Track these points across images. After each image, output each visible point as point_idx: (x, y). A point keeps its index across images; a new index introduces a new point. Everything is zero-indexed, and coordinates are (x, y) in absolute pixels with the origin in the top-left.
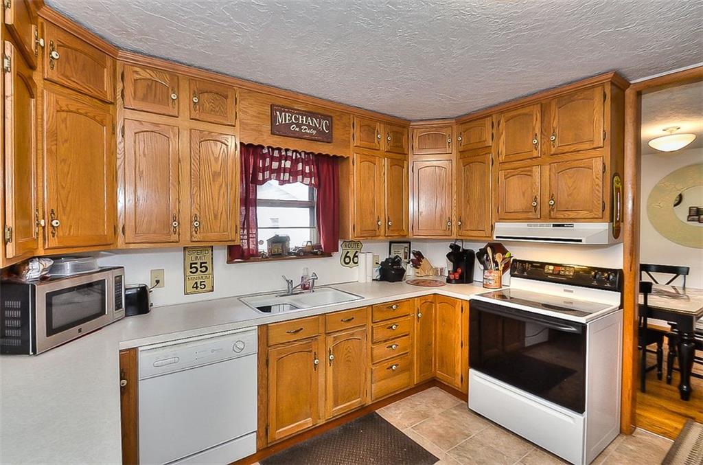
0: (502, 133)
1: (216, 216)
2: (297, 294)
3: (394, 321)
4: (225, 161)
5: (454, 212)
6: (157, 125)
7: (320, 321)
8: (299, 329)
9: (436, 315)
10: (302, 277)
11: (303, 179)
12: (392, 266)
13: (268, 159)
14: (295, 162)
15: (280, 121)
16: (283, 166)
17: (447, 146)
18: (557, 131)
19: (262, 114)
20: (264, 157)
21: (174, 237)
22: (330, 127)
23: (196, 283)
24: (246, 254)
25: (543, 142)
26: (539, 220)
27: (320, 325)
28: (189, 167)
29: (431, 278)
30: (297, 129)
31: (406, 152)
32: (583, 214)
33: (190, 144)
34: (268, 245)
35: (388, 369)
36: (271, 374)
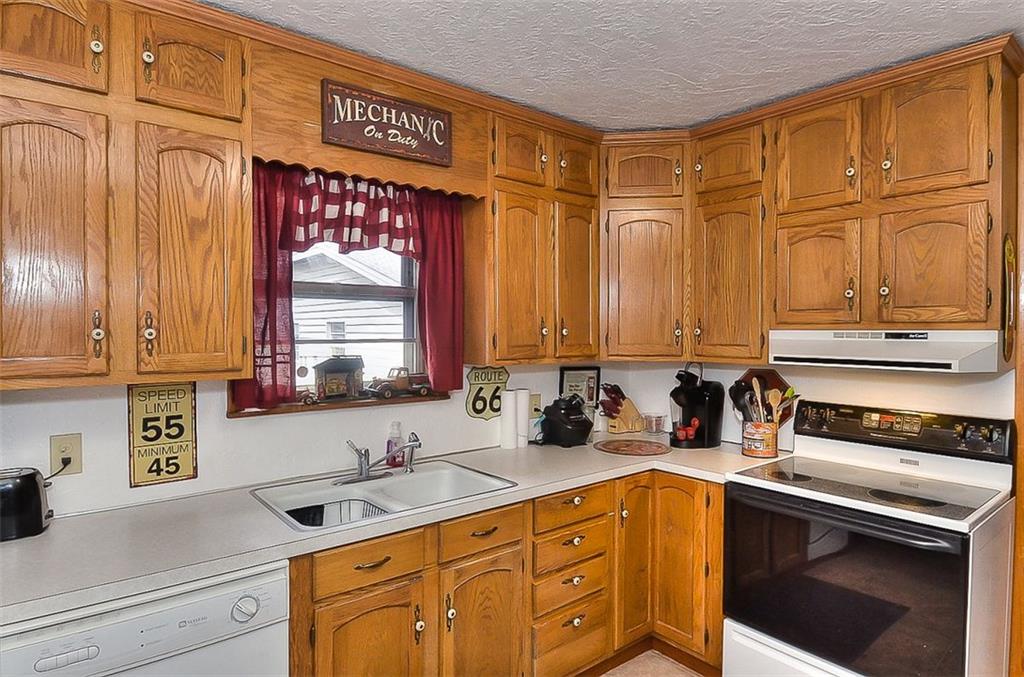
0: (784, 157)
1: (196, 317)
2: (380, 477)
3: (576, 528)
4: (218, 198)
5: (687, 310)
6: (55, 108)
7: (428, 540)
8: (383, 558)
9: (654, 514)
10: (389, 442)
11: (390, 242)
12: (567, 415)
13: (316, 198)
14: (374, 206)
15: (342, 115)
16: (348, 212)
17: (674, 183)
18: (894, 151)
19: (305, 99)
20: (307, 193)
21: (97, 364)
22: (446, 134)
23: (157, 461)
24: (268, 397)
25: (865, 174)
26: (857, 326)
27: (428, 547)
28: (132, 206)
29: (638, 436)
30: (379, 135)
31: (594, 193)
32: (947, 312)
33: (137, 156)
34: (319, 376)
35: (563, 626)
36: (320, 660)
